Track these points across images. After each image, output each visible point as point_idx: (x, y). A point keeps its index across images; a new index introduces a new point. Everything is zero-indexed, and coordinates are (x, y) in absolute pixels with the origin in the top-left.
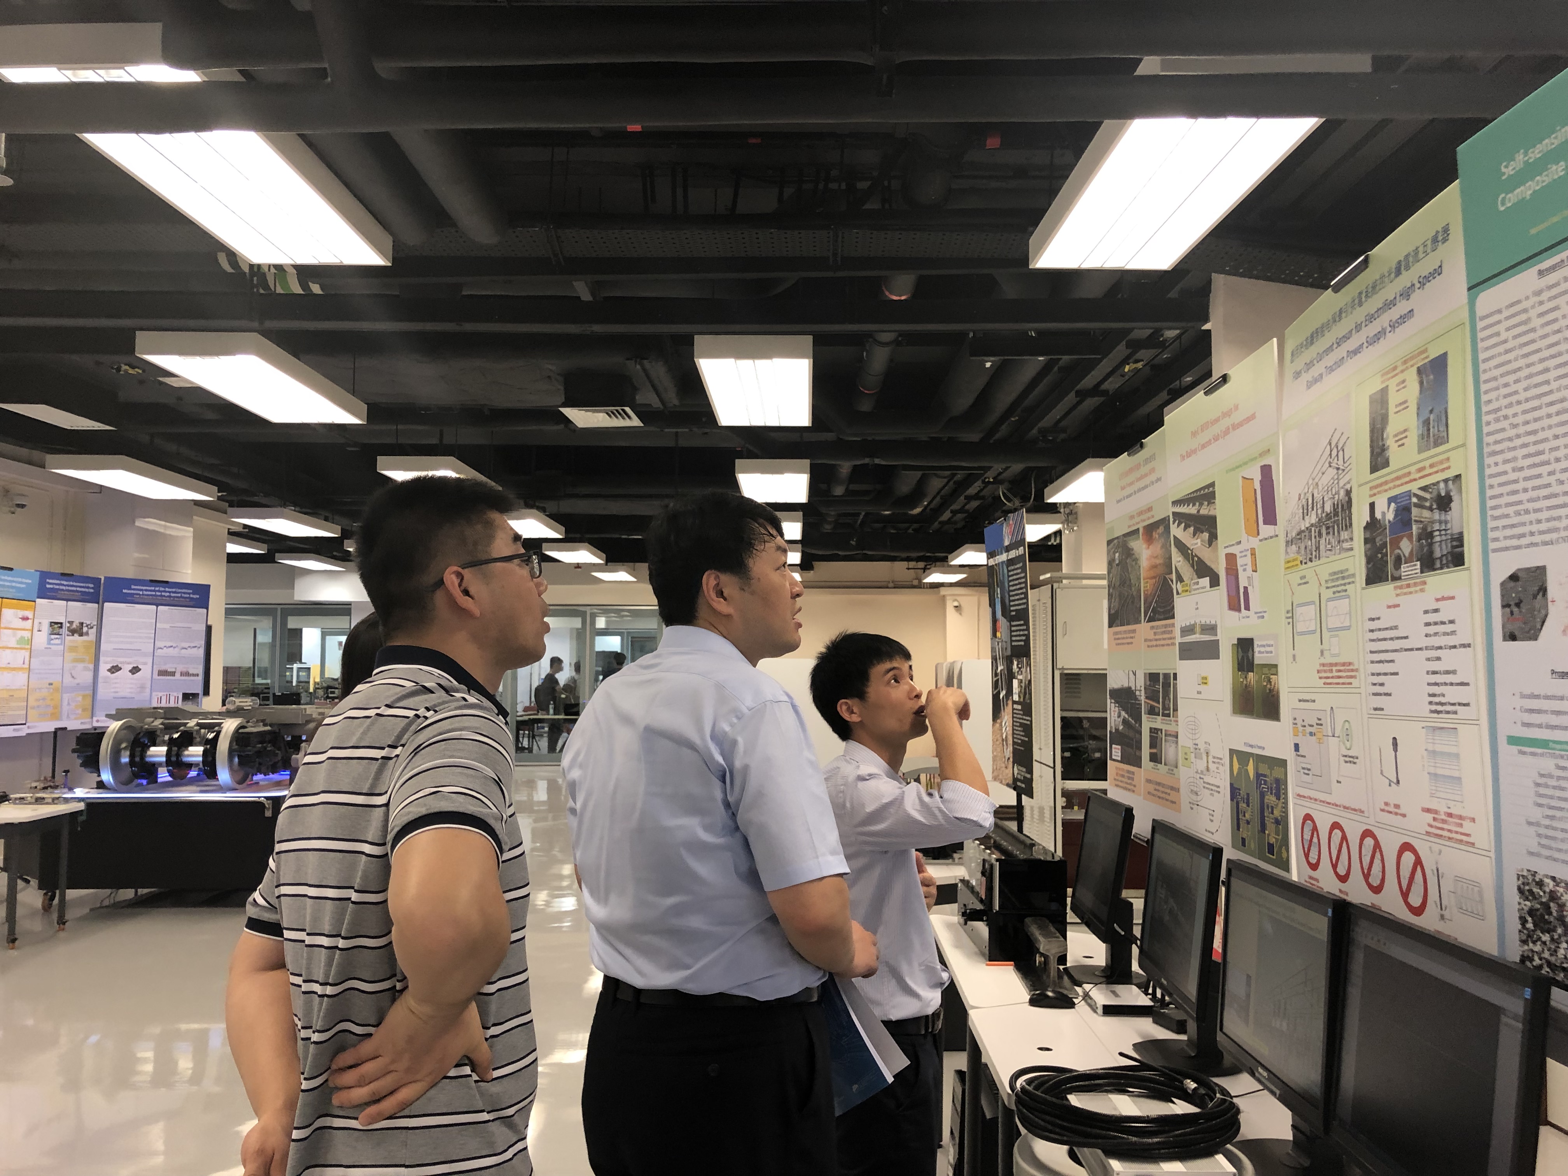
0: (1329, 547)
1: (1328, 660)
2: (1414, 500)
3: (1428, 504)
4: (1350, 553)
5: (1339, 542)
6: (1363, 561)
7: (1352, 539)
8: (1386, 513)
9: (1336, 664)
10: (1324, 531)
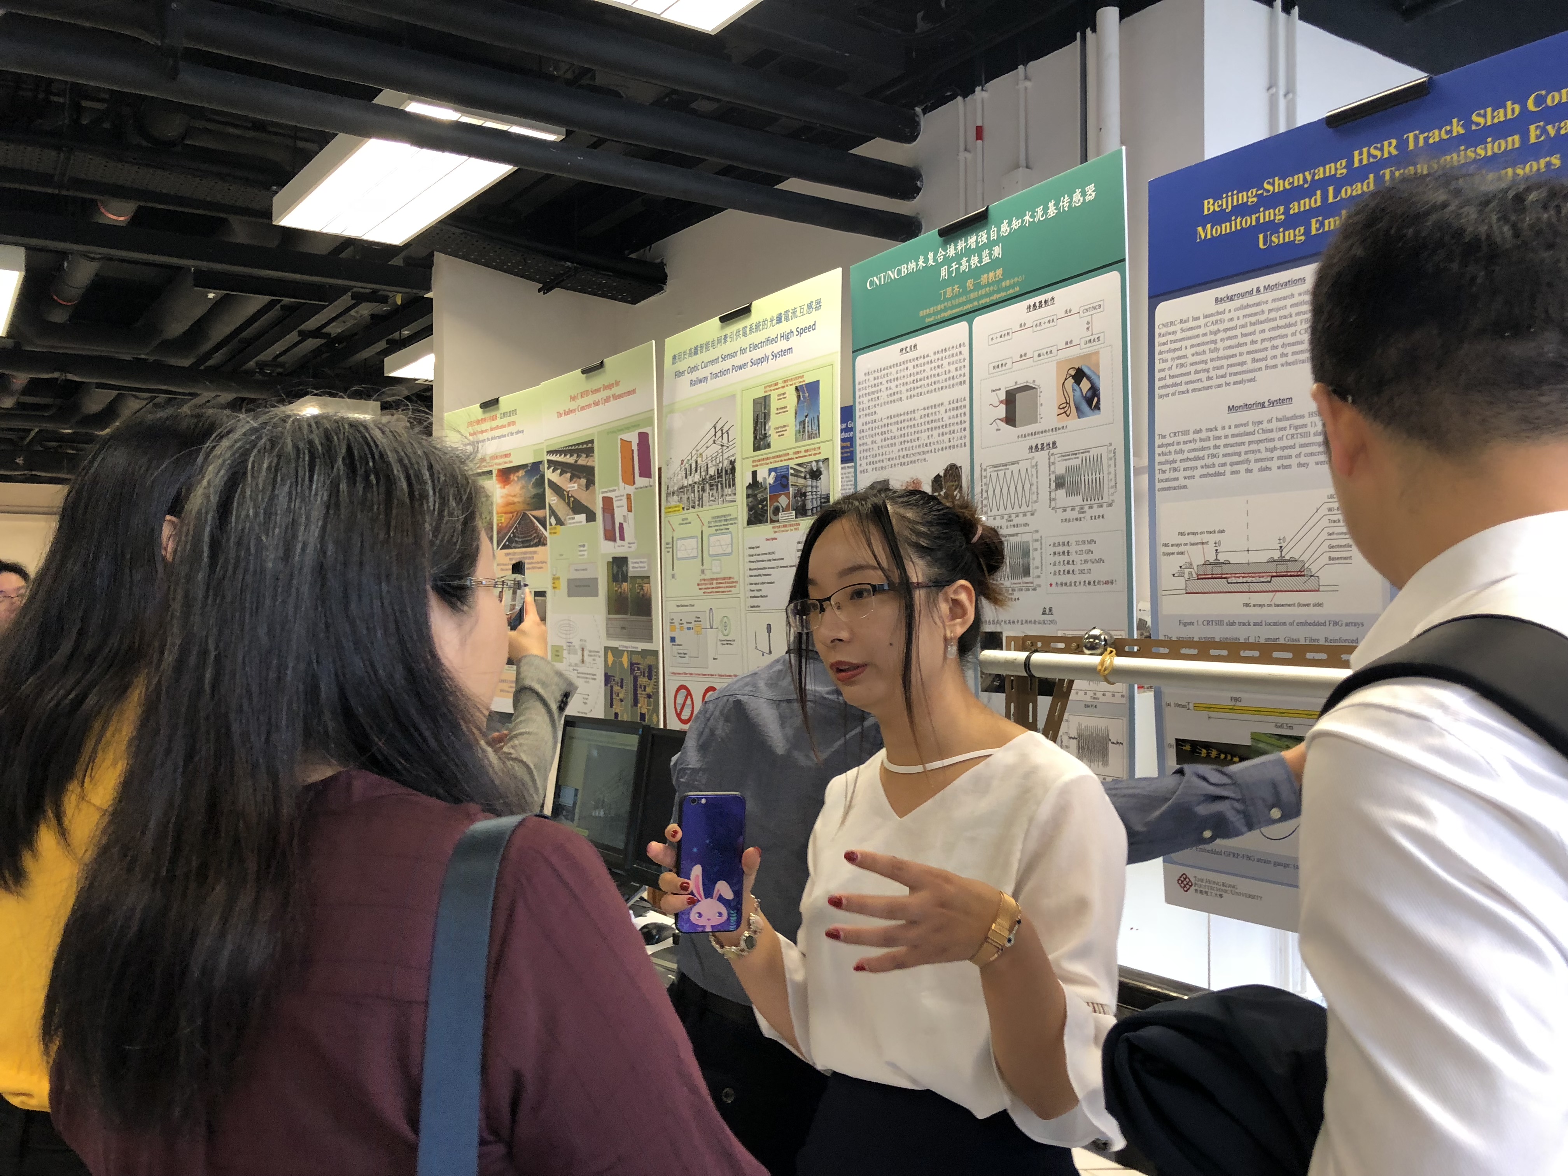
0: (713, 499)
1: (708, 575)
2: (792, 471)
3: (803, 475)
4: (734, 504)
5: (722, 496)
6: (745, 509)
7: (735, 494)
8: (766, 477)
9: (717, 579)
10: (707, 487)
